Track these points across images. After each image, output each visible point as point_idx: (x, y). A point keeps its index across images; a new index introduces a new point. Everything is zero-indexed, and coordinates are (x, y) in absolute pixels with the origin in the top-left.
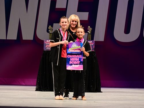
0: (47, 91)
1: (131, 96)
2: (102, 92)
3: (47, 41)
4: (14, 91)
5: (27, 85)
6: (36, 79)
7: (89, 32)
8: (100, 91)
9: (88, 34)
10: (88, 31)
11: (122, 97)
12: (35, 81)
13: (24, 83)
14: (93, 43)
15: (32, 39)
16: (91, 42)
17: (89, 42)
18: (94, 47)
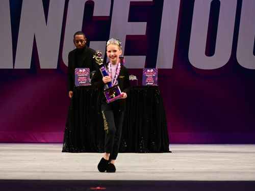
0: (81, 152)
1: (218, 157)
2: (171, 152)
3: (80, 71)
4: (26, 154)
5: (49, 142)
6: (64, 133)
8: (167, 151)
11: (205, 159)
12: (61, 135)
13: (44, 139)
14: (155, 73)
15: (55, 67)
16: (152, 70)
17: (148, 71)
18: (157, 79)
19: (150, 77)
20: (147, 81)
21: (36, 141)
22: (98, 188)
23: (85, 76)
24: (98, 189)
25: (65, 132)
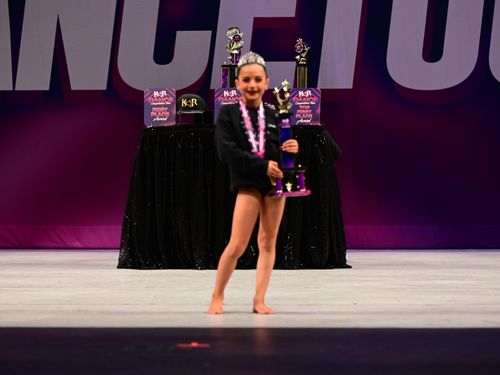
0: (158, 268)
1: (452, 278)
2: (350, 267)
3: (156, 94)
4: (42, 272)
5: (89, 246)
6: (121, 228)
7: (301, 58)
8: (342, 264)
9: (298, 65)
10: (298, 57)
11: (423, 282)
12: (116, 232)
13: (80, 240)
14: (315, 98)
15: (103, 86)
16: (309, 93)
17: (301, 93)
18: (319, 111)
19: (306, 107)
20: (297, 115)
21: (62, 245)
22: (195, 344)
23: (165, 106)
24: (194, 348)
25: (124, 225)
